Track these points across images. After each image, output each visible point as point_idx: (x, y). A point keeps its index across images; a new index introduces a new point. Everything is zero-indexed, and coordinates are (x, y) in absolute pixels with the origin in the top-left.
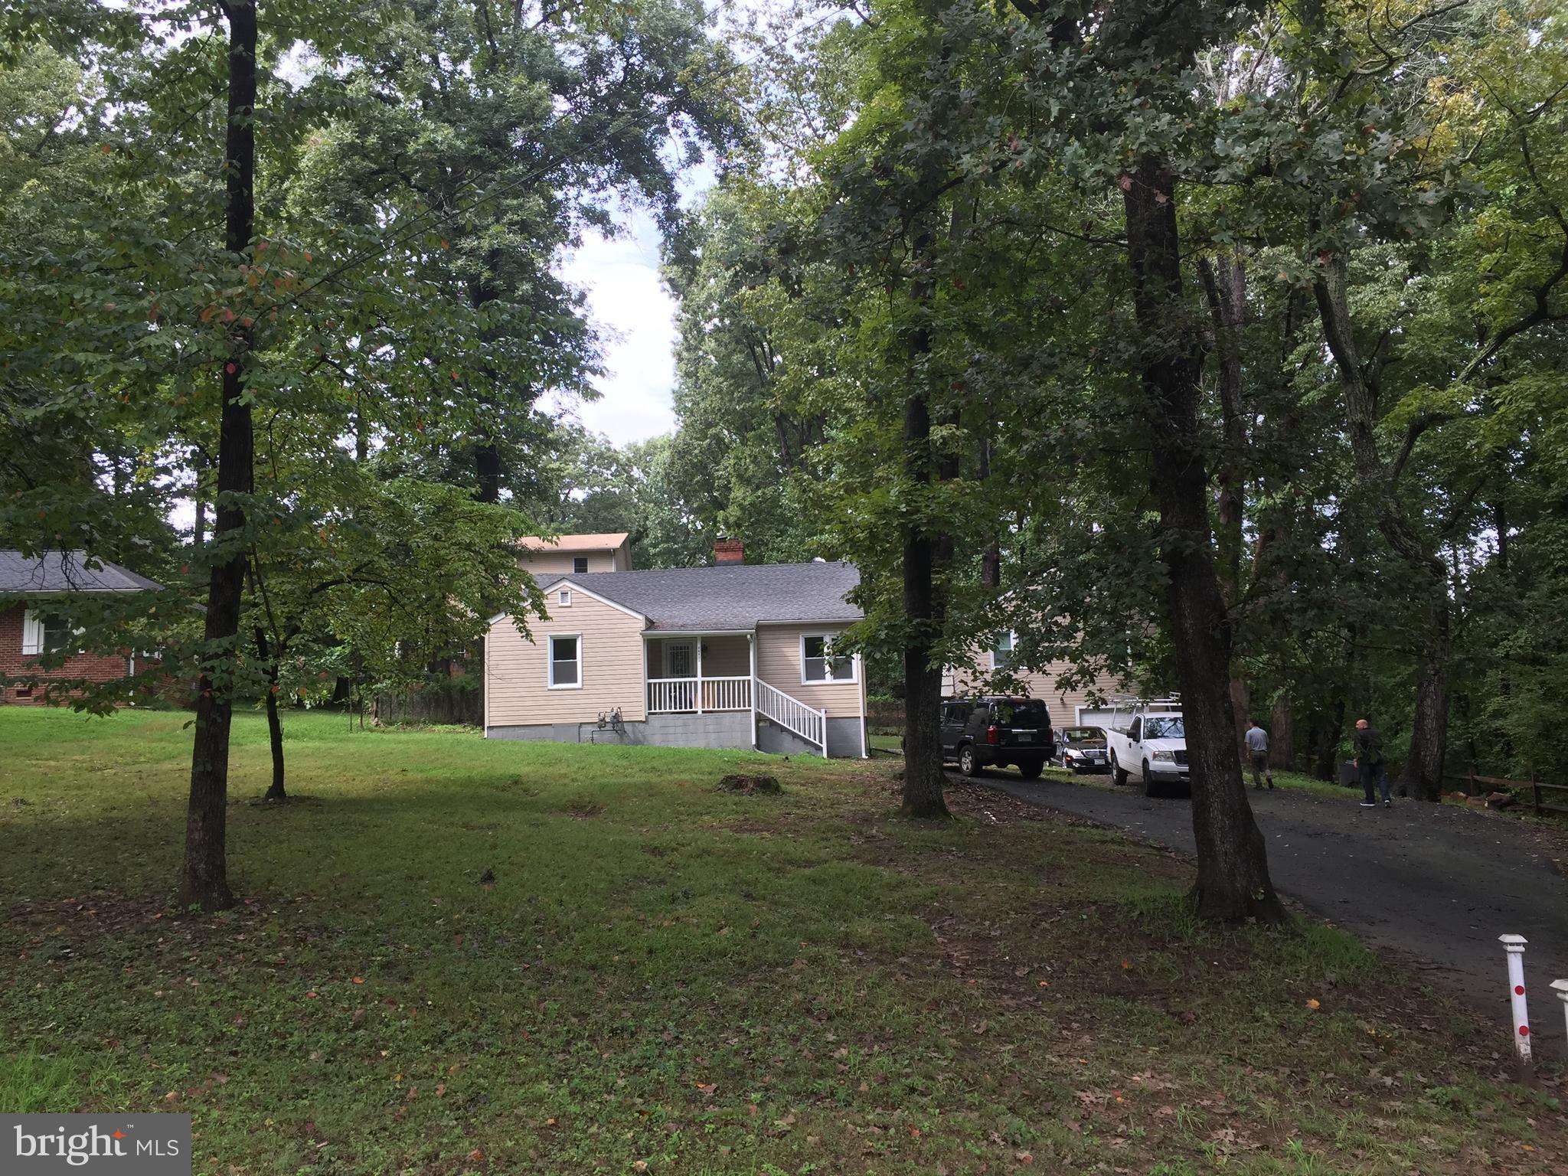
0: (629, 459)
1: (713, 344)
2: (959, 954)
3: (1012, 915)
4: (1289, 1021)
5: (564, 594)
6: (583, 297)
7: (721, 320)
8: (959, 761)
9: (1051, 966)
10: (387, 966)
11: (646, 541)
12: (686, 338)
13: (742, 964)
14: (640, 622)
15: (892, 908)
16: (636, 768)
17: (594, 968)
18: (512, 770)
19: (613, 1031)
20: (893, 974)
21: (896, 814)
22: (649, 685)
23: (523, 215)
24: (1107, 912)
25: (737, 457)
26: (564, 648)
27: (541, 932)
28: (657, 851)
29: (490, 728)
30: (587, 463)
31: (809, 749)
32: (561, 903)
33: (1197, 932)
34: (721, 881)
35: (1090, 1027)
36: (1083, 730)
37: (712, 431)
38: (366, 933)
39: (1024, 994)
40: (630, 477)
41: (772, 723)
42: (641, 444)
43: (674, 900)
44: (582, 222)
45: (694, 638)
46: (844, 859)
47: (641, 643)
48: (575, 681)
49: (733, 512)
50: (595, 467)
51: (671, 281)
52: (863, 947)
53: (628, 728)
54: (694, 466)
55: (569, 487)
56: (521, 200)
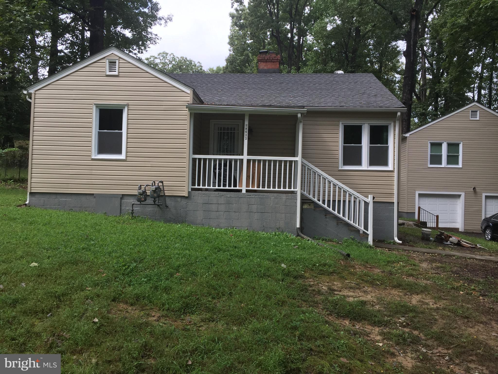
5: (112, 63)
22: (194, 160)
26: (110, 119)
29: (31, 193)
31: (354, 235)
41: (317, 206)
47: (188, 117)
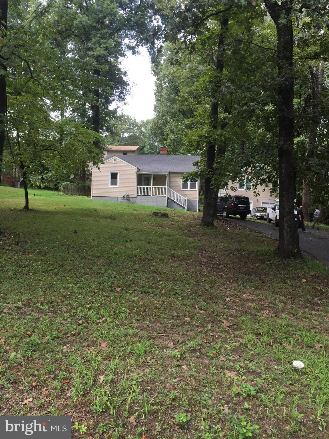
0: (141, 125)
1: (166, 91)
2: (204, 261)
3: (223, 252)
4: (295, 284)
5: (115, 160)
6: (126, 73)
7: (169, 84)
8: (223, 213)
9: (230, 266)
10: (39, 253)
11: (145, 149)
12: (157, 89)
13: (141, 259)
14: (135, 169)
15: (189, 248)
16: (130, 209)
17: (98, 257)
18: (95, 207)
19: (97, 273)
20: (183, 265)
21: (199, 225)
22: (138, 187)
23: (107, 45)
24: (250, 253)
25: (171, 125)
26: (114, 176)
27: (86, 247)
28: (127, 230)
29: (92, 196)
30: (129, 126)
31: (182, 208)
32: (93, 240)
33: (275, 259)
34: (141, 238)
35: (236, 282)
36: (262, 208)
37: (164, 117)
38: (36, 244)
39: (220, 272)
40: (141, 130)
41: (172, 200)
42: (145, 121)
43: (127, 241)
44: (126, 49)
45: (151, 175)
46: (180, 235)
47: (136, 175)
48: (117, 185)
49: (169, 141)
50: (131, 127)
51: (154, 71)
52: (177, 257)
53: (131, 199)
54: (159, 128)
55: (124, 132)
56: (107, 40)
